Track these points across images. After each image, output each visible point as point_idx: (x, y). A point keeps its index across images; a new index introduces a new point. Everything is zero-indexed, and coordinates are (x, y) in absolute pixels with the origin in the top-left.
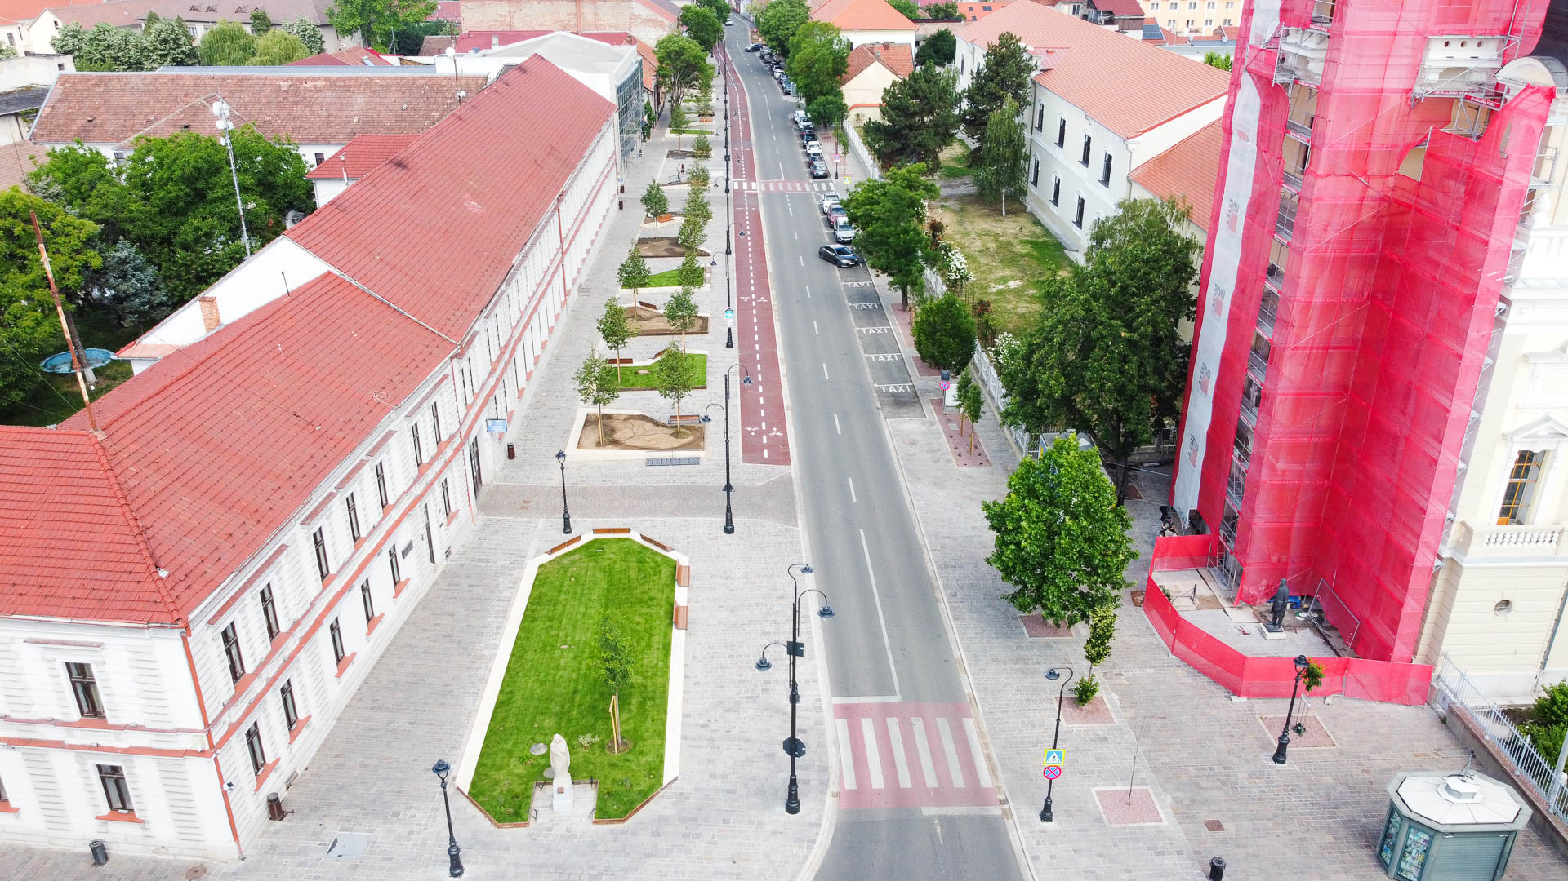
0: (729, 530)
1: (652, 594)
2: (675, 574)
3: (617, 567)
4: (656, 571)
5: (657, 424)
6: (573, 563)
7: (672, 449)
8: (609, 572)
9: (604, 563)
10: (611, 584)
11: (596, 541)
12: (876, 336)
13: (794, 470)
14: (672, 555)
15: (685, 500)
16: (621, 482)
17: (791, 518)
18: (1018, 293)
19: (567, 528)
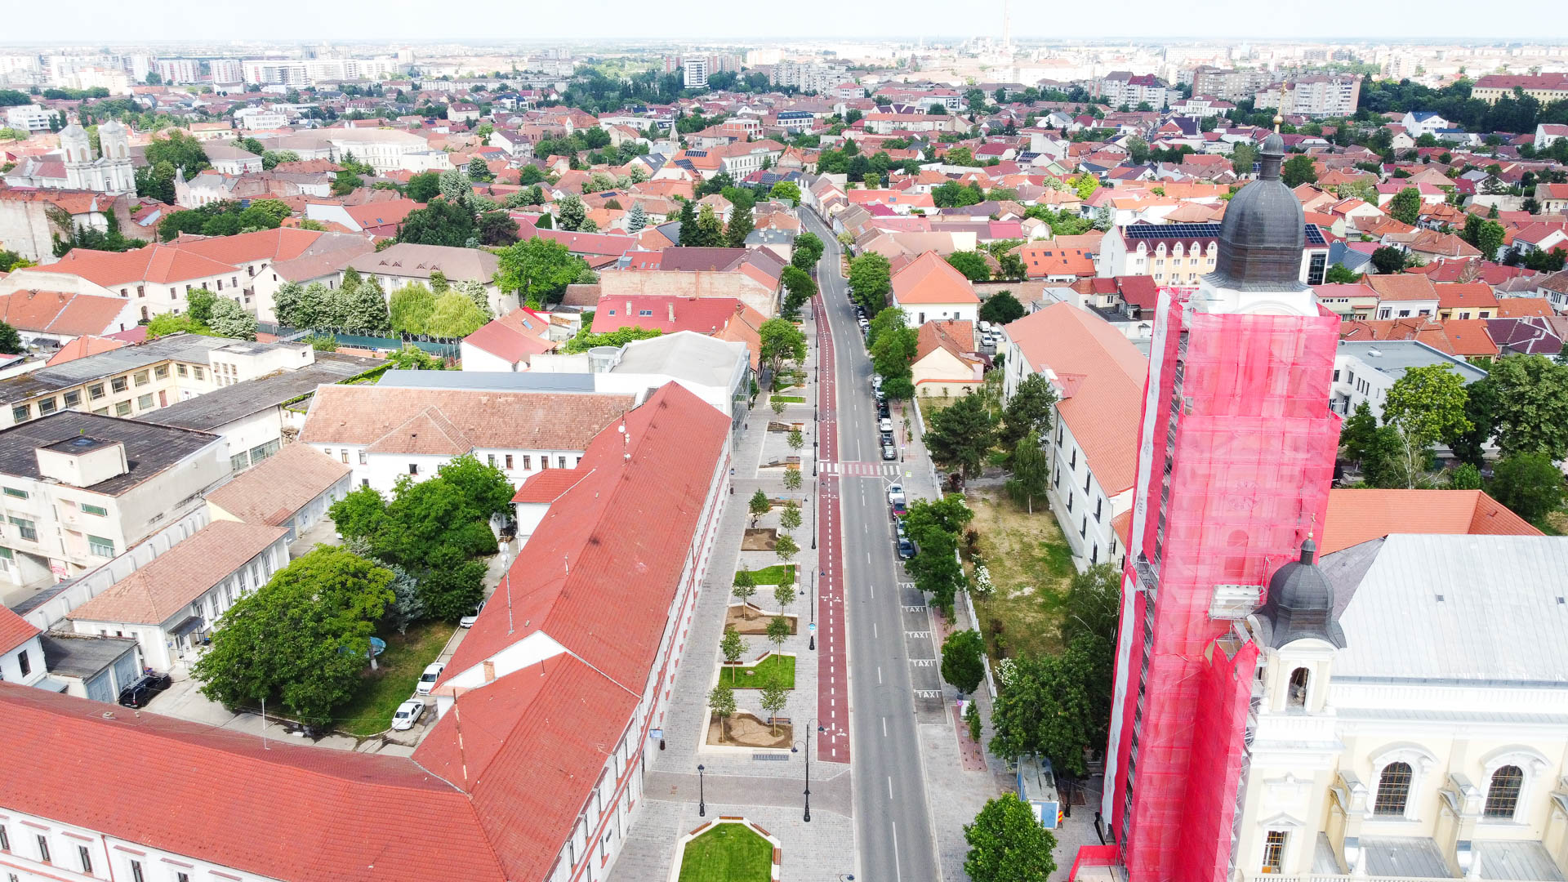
0: (807, 818)
1: (758, 870)
2: (773, 855)
3: (735, 847)
4: (760, 853)
5: (760, 722)
6: (707, 842)
7: (770, 746)
8: (729, 849)
9: (727, 843)
10: (731, 860)
11: (721, 825)
12: (919, 641)
13: (851, 768)
14: (770, 839)
15: (777, 791)
16: (737, 774)
17: (847, 811)
18: (1029, 600)
19: (702, 813)
